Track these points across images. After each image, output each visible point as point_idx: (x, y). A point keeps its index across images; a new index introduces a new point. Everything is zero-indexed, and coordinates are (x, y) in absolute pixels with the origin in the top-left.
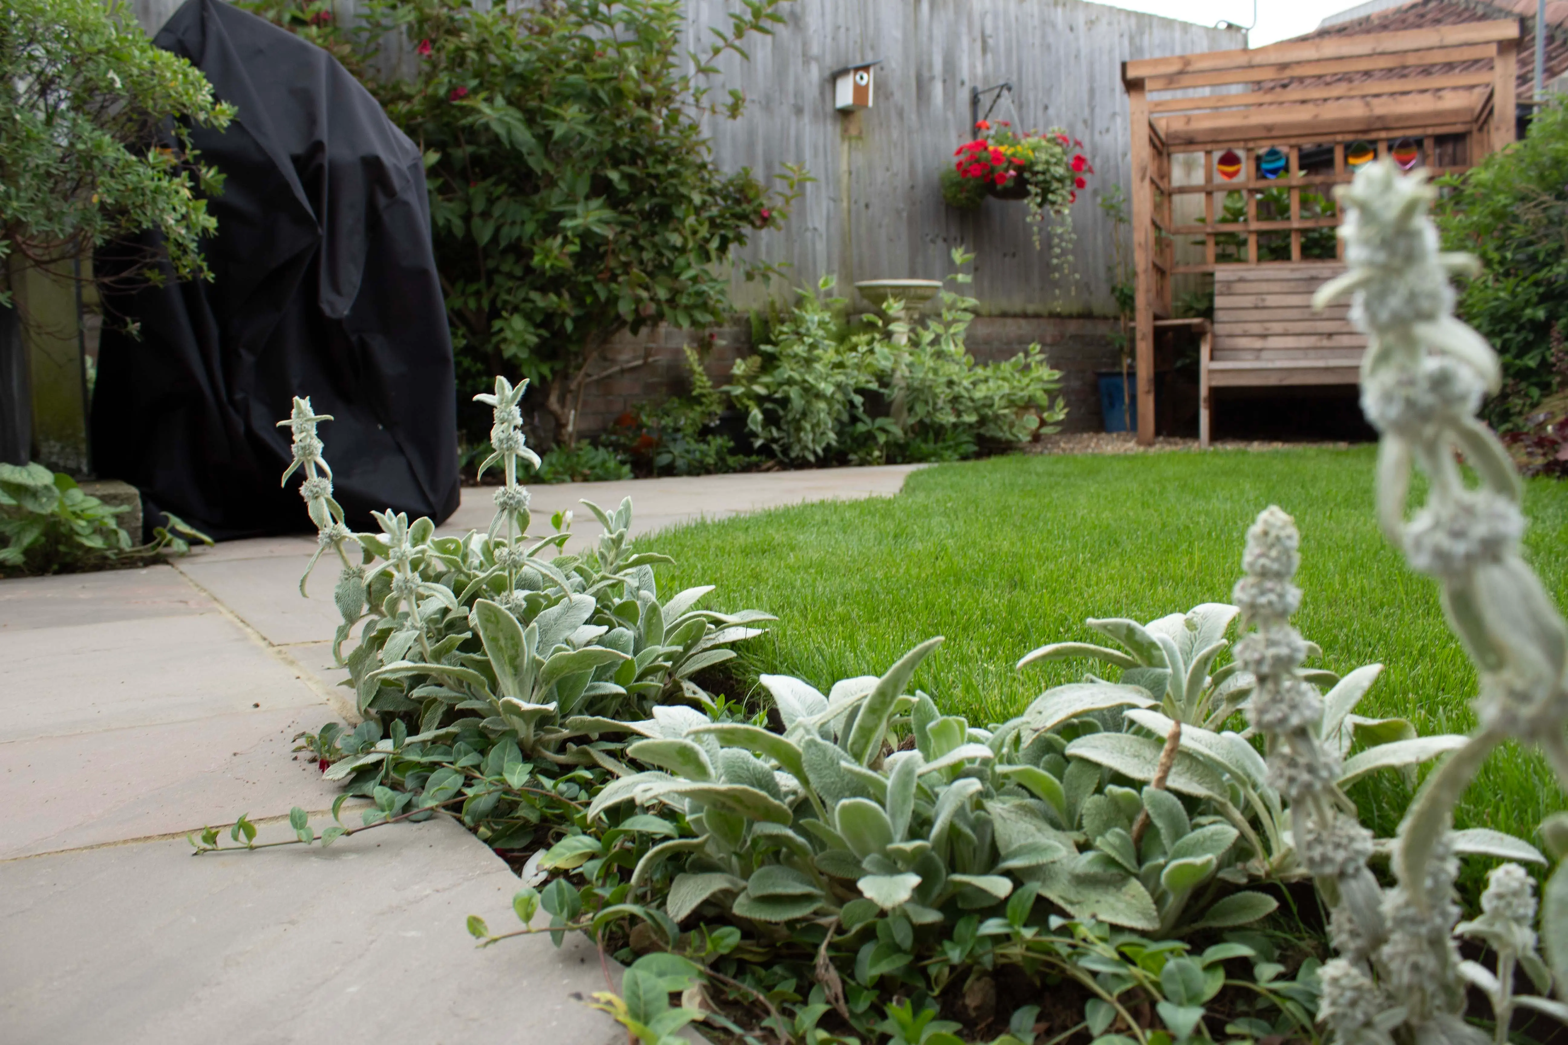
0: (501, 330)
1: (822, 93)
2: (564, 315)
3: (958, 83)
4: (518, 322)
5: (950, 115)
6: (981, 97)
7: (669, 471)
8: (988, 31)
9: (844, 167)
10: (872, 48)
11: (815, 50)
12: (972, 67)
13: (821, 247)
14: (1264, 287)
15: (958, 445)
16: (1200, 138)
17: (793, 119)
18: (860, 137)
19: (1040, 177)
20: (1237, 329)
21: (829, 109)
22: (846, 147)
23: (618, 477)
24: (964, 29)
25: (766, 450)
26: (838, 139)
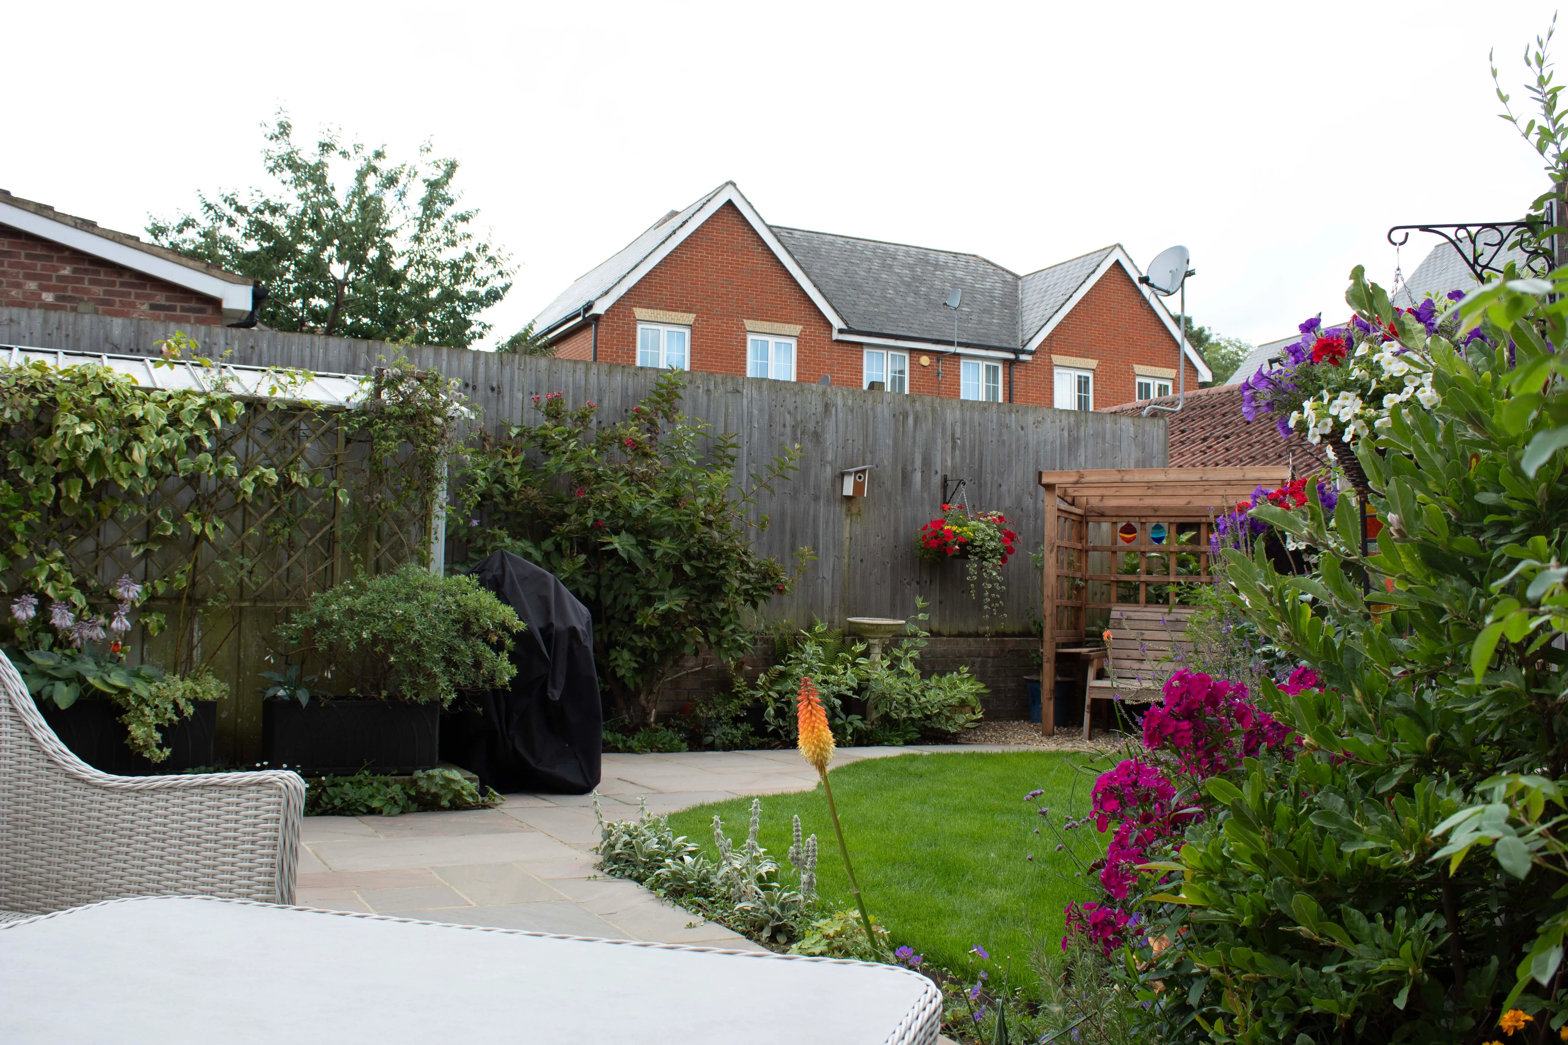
0: (616, 659)
1: (833, 485)
2: (653, 650)
3: (933, 473)
4: (626, 655)
5: (925, 495)
6: (949, 483)
7: (712, 747)
8: (958, 435)
9: (847, 534)
10: (871, 452)
11: (830, 457)
12: (944, 461)
13: (827, 590)
14: (1144, 625)
15: (906, 733)
16: (1108, 513)
17: (812, 503)
18: (859, 514)
19: (978, 550)
20: (1123, 654)
21: (838, 496)
22: (848, 521)
23: (679, 750)
24: (939, 435)
25: (775, 734)
26: (844, 516)
